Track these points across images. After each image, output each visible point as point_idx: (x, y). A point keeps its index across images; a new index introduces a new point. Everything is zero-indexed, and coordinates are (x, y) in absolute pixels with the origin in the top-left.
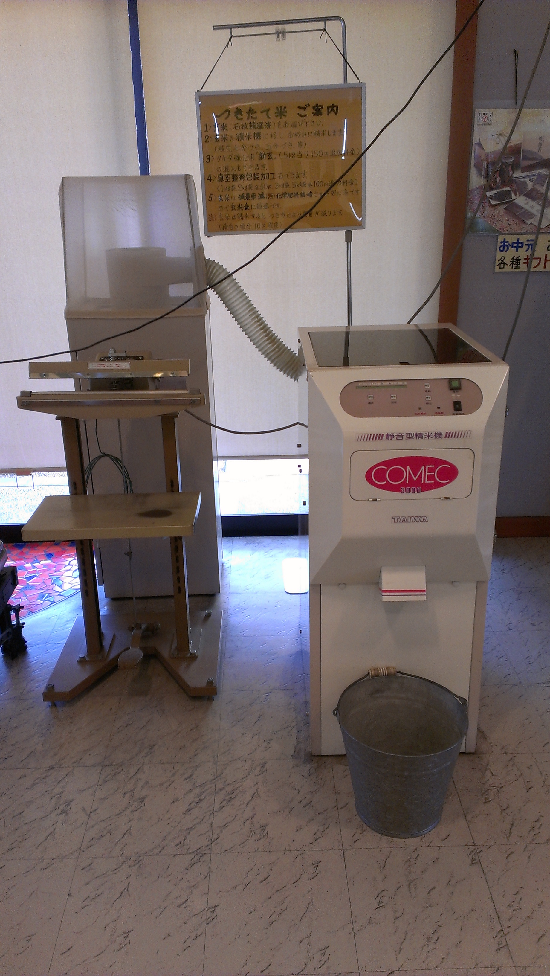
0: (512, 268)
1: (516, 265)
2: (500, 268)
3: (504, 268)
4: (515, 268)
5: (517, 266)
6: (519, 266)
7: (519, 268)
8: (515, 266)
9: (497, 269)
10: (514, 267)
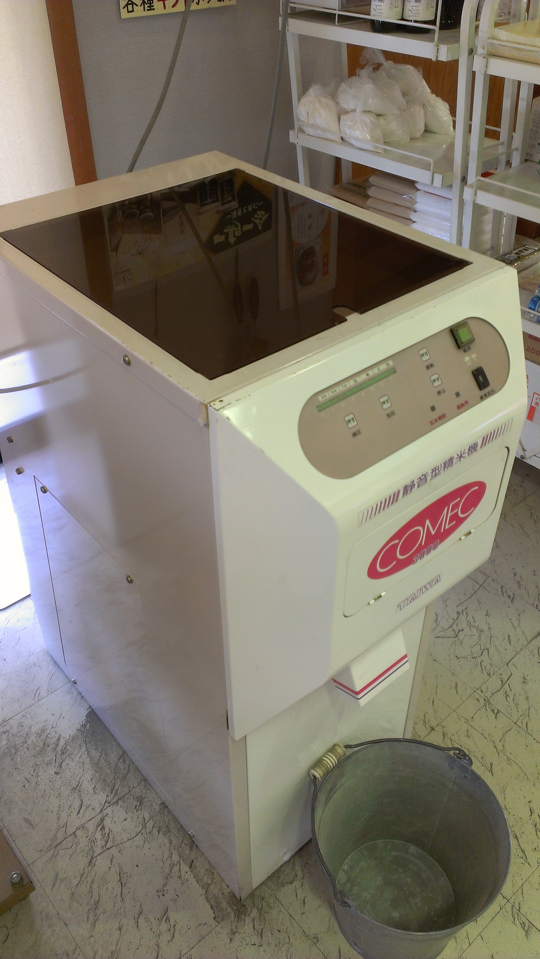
0: (144, 10)
1: (149, 5)
2: (128, 12)
3: (133, 11)
4: (148, 10)
5: (150, 7)
6: (153, 6)
7: (154, 9)
8: (148, 7)
9: (124, 14)
10: (146, 8)
